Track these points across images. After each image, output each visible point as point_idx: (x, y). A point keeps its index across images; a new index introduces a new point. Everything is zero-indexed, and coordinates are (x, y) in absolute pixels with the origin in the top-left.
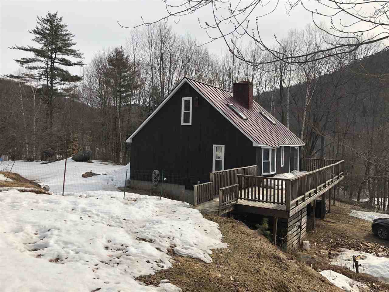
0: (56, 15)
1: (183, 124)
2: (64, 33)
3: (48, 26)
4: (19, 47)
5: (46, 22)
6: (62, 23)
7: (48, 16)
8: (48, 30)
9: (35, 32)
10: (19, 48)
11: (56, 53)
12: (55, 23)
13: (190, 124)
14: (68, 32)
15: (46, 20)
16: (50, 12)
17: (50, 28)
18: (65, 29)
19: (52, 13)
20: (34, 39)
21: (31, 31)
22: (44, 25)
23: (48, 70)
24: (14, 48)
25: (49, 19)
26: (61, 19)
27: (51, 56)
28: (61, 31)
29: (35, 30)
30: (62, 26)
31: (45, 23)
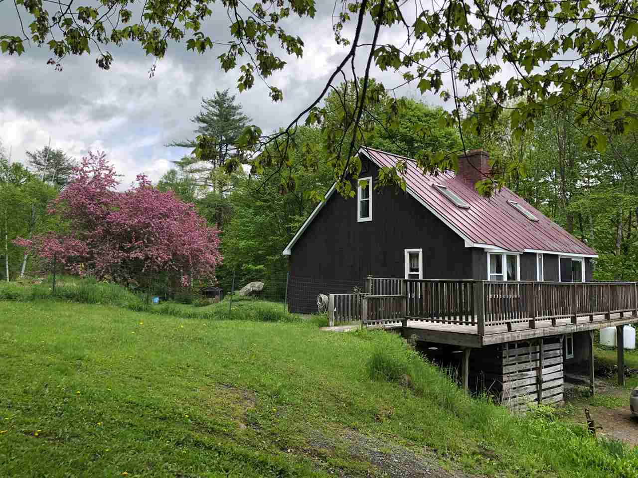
0: (227, 92)
1: (360, 219)
2: (237, 117)
3: (215, 110)
4: (178, 143)
5: (214, 104)
6: (235, 104)
7: (216, 95)
8: (217, 116)
9: (199, 120)
10: (179, 145)
11: (227, 146)
12: (226, 105)
13: (370, 219)
14: (242, 116)
15: (213, 101)
16: (218, 90)
17: (218, 112)
18: (239, 111)
19: (221, 92)
20: (197, 130)
21: (193, 119)
22: (211, 108)
23: (215, 172)
24: (172, 145)
25: (217, 100)
26: (233, 98)
27: (221, 151)
28: (234, 116)
29: (198, 117)
30: (235, 108)
31: (213, 107)
